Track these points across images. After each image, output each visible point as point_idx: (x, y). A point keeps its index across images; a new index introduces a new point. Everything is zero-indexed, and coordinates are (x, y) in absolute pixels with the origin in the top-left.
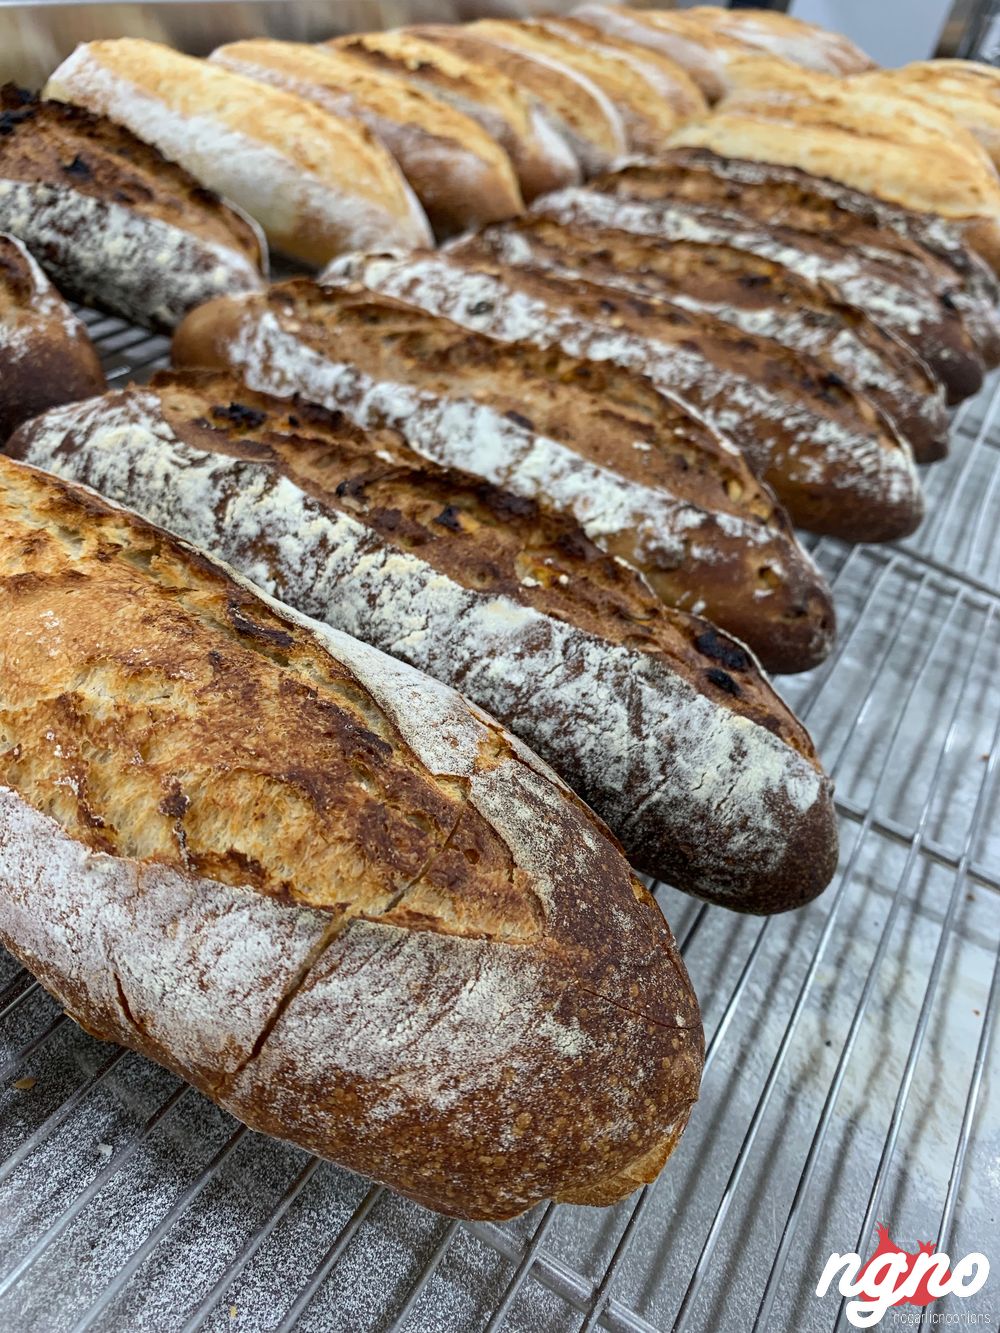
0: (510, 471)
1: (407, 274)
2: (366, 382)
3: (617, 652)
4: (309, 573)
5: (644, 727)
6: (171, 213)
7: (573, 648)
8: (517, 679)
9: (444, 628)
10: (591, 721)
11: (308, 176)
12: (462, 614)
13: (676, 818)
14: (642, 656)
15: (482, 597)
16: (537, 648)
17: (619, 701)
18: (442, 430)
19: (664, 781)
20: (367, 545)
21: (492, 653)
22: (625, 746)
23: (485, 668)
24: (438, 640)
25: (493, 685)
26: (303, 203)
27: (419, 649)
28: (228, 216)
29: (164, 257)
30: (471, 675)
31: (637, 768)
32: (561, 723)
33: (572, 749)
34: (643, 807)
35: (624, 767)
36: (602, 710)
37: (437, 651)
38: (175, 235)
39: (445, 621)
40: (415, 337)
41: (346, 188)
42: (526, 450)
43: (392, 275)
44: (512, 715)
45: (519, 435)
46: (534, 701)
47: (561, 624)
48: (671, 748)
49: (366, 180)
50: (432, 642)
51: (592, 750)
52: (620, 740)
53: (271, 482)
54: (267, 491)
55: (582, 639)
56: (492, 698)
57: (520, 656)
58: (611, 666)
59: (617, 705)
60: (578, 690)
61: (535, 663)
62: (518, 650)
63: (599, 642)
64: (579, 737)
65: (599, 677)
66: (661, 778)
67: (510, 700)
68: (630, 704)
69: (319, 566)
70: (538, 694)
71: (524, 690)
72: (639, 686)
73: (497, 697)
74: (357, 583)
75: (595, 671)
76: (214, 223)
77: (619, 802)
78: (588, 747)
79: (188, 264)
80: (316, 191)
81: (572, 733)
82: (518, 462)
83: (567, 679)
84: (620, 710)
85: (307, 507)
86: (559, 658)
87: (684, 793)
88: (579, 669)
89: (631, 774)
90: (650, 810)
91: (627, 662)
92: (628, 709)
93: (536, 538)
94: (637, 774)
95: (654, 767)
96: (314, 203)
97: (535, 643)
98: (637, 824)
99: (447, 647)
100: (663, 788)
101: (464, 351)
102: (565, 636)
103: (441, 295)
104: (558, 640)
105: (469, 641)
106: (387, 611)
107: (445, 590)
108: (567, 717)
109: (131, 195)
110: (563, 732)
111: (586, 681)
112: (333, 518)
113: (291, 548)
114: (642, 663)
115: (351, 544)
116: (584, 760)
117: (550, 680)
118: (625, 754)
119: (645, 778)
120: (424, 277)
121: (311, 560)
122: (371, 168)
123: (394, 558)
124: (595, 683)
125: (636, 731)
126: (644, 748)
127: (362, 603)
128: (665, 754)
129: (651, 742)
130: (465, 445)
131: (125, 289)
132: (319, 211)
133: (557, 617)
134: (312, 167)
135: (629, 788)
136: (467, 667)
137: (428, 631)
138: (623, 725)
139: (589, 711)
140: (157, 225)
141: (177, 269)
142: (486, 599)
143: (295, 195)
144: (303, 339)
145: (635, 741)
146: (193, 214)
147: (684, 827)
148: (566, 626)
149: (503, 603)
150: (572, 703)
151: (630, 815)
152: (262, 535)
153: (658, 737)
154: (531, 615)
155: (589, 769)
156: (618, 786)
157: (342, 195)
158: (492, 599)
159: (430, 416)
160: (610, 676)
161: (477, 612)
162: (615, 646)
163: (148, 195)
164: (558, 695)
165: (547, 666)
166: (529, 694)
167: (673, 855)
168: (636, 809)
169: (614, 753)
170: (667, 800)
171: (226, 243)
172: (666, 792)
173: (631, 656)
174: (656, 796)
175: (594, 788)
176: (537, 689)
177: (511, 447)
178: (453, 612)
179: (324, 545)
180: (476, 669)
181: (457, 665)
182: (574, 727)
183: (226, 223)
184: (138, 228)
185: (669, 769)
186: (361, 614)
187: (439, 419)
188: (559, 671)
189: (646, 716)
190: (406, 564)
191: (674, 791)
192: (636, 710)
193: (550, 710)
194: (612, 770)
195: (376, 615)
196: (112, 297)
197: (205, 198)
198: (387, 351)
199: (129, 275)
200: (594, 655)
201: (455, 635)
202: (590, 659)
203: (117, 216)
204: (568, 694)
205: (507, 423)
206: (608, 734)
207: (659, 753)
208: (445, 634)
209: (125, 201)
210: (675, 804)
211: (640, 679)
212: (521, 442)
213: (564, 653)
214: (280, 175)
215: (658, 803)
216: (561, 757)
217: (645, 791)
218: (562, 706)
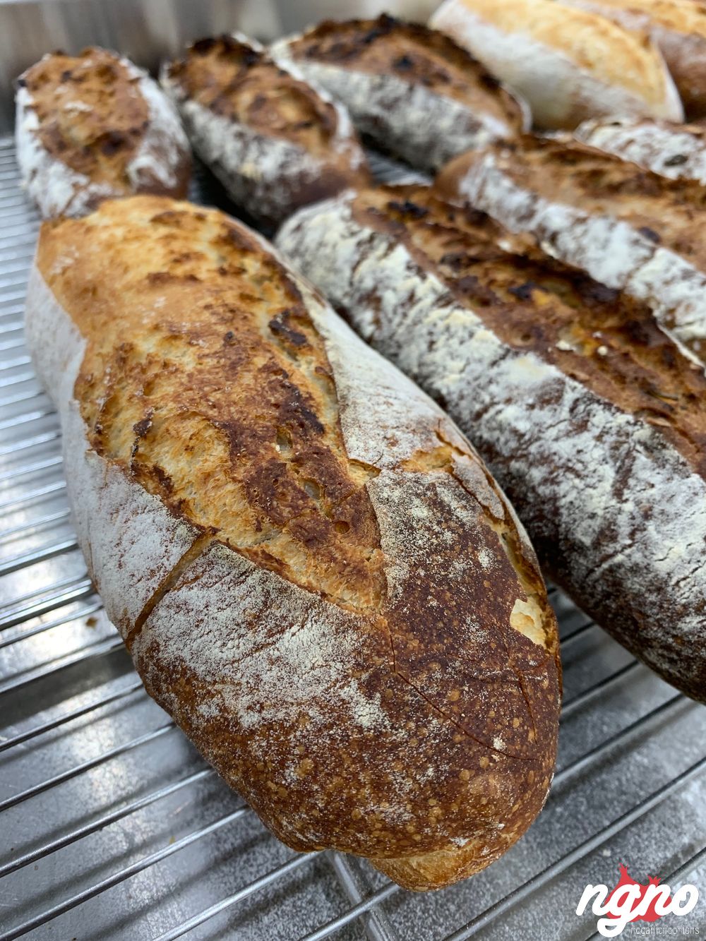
0: (630, 276)
1: (626, 136)
2: (540, 205)
3: (622, 419)
4: (397, 320)
5: (626, 491)
6: (459, 92)
7: (581, 407)
8: (523, 426)
9: (476, 374)
10: (578, 475)
11: (584, 72)
12: (494, 363)
13: (634, 584)
14: (646, 426)
15: (515, 352)
16: (548, 402)
17: (611, 462)
18: (585, 241)
19: (630, 546)
20: (443, 301)
21: (508, 401)
22: (603, 505)
23: (499, 412)
24: (469, 383)
25: (501, 428)
26: (575, 94)
27: (453, 388)
28: (505, 97)
29: (445, 123)
30: (486, 416)
31: (609, 527)
32: (551, 473)
33: (555, 498)
34: (605, 566)
35: (596, 524)
36: (591, 467)
37: (465, 392)
38: (456, 107)
39: (477, 368)
40: (596, 174)
41: (613, 79)
42: (646, 260)
43: (615, 137)
44: (512, 457)
45: (644, 246)
46: (533, 449)
47: (576, 384)
48: (647, 516)
49: (631, 74)
50: (463, 385)
51: (571, 503)
52: (599, 499)
53: (391, 247)
54: (386, 255)
55: (592, 400)
56: (498, 440)
57: (532, 407)
58: (614, 431)
59: (607, 467)
60: (574, 446)
61: (544, 415)
62: (531, 401)
63: (608, 406)
64: (562, 489)
65: (599, 438)
66: (629, 542)
67: (513, 444)
68: (620, 468)
69: (405, 315)
70: (538, 444)
71: (527, 437)
72: (635, 454)
73: (502, 440)
74: (425, 331)
75: (597, 432)
76: (490, 101)
77: (586, 556)
78: (569, 499)
79: (461, 128)
80: (587, 84)
81: (558, 484)
82: (638, 269)
83: (568, 434)
84: (609, 472)
85: (409, 268)
86: (565, 413)
87: (646, 561)
88: (582, 427)
89: (602, 532)
90: (611, 570)
91: (630, 429)
92: (617, 472)
93: (611, 322)
94: (607, 533)
95: (624, 529)
96: (585, 93)
97: (548, 397)
98: (597, 581)
99: (474, 390)
100: (627, 551)
101: (633, 185)
102: (576, 395)
103: (646, 151)
104: (569, 397)
105: (493, 388)
106: (439, 356)
107: (488, 341)
108: (558, 468)
109: (433, 80)
110: (551, 480)
111: (586, 439)
112: (424, 278)
113: (390, 299)
114: (644, 432)
115: (431, 298)
116: (563, 511)
117: (552, 433)
118: (600, 512)
119: (614, 539)
120: (639, 139)
121: (400, 311)
122: (639, 65)
123: (458, 313)
124: (593, 443)
125: (618, 494)
126: (620, 511)
127: (424, 347)
128: (638, 521)
129: (629, 507)
130: (600, 254)
131: (417, 148)
132: (587, 100)
133: (573, 377)
134: (589, 65)
135: (597, 545)
136: (486, 410)
137: (463, 375)
138: (607, 486)
139: (579, 467)
140: (446, 100)
141: (453, 132)
142: (517, 354)
143: (571, 87)
144: (508, 173)
145: (614, 502)
146: (476, 93)
147: (638, 595)
148: (580, 386)
149: (531, 359)
150: (566, 456)
151: (592, 571)
152: (375, 289)
153: (638, 503)
154: (552, 372)
155: (565, 518)
156: (587, 541)
157: (608, 86)
158: (522, 355)
159: (579, 230)
160: (610, 439)
161: (506, 365)
162: (623, 412)
163: (443, 78)
164: (555, 447)
165: (555, 419)
166: (530, 442)
167: (626, 620)
168: (599, 566)
169: (590, 509)
170: (628, 564)
171: (496, 116)
172: (629, 556)
173: (635, 424)
174: (619, 558)
175: (566, 539)
176: (538, 439)
177: (635, 257)
178: (487, 361)
179: (412, 299)
180: (492, 412)
181: (478, 407)
182: (560, 478)
183: (501, 102)
184: (432, 103)
185: (638, 536)
186: (421, 356)
187: (585, 233)
188: (562, 426)
189: (631, 482)
190: (465, 317)
191: (638, 557)
192: (625, 475)
193: (545, 459)
194: (584, 524)
195: (429, 358)
196: (408, 153)
197: (489, 83)
198: (567, 183)
199: (420, 137)
200: (601, 417)
201: (483, 381)
202: (595, 420)
203: (421, 94)
204: (565, 448)
205: (636, 235)
206: (590, 491)
207: (633, 518)
208: (476, 379)
209: (428, 84)
210: (635, 569)
211: (639, 447)
212: (644, 252)
213: (572, 410)
214: (563, 72)
215: (620, 566)
216: (543, 503)
217: (610, 550)
218: (556, 458)
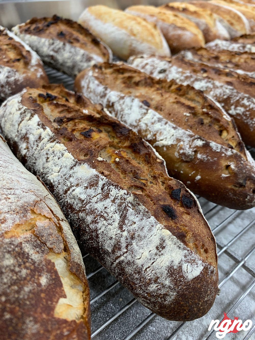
0: (140, 121)
1: (145, 62)
2: (108, 92)
3: (122, 192)
4: (35, 148)
5: (124, 226)
6: (83, 46)
7: (106, 188)
8: (83, 197)
9: (64, 173)
10: (105, 219)
11: (133, 38)
12: (71, 168)
13: (129, 270)
14: (132, 195)
15: (79, 162)
16: (92, 185)
17: (118, 213)
18: (124, 106)
19: (126, 252)
20: (52, 140)
21: (77, 185)
22: (115, 233)
23: (74, 190)
24: (62, 177)
25: (74, 198)
26: (131, 46)
27: (55, 180)
28: (102, 47)
29: (78, 58)
30: (69, 192)
31: (118, 243)
32: (95, 218)
33: (96, 230)
34: (117, 261)
35: (113, 242)
36: (110, 215)
37: (60, 181)
38: (82, 51)
39: (65, 170)
40: (130, 78)
41: (143, 40)
42: (145, 114)
43: (141, 62)
44: (80, 211)
45: (144, 109)
46: (87, 207)
47: (103, 177)
48: (132, 238)
49: (150, 38)
50: (59, 178)
51: (103, 232)
52: (113, 230)
53: (32, 116)
54: (30, 119)
55: (110, 184)
56: (74, 203)
57: (87, 188)
58: (119, 198)
59: (116, 214)
60: (104, 205)
61: (91, 191)
62: (86, 185)
63: (116, 186)
64: (99, 225)
65: (113, 201)
66: (125, 250)
67: (80, 205)
68: (122, 215)
69: (37, 146)
70: (89, 205)
71: (85, 202)
72: (128, 208)
73: (75, 203)
74: (45, 153)
75: (112, 198)
76: (96, 49)
77: (110, 256)
78: (101, 230)
79: (84, 60)
80: (134, 42)
81: (98, 223)
82: (142, 118)
83: (101, 200)
84: (117, 217)
85: (39, 125)
86: (99, 191)
87: (133, 260)
88: (106, 196)
89: (115, 246)
90: (120, 263)
91: (126, 196)
92: (120, 217)
93: (127, 144)
94: (117, 247)
95: (124, 245)
96: (134, 45)
98: (115, 268)
99: (64, 180)
100: (125, 255)
101: (143, 82)
102: (104, 182)
103: (152, 68)
104: (101, 183)
105: (71, 179)
106: (49, 165)
107: (69, 158)
108: (97, 215)
109: (73, 41)
110: (95, 222)
111: (108, 202)
112: (44, 129)
113: (32, 138)
114: (130, 198)
115: (48, 138)
116: (100, 236)
117: (95, 199)
118: (114, 237)
119: (120, 249)
120: (149, 63)
121: (36, 143)
122: (152, 35)
123: (58, 145)
124: (111, 203)
125: (121, 227)
126: (122, 236)
127: (45, 160)
128: (129, 240)
129: (125, 234)
130: (129, 112)
131: (69, 67)
132: (135, 48)
133: (102, 173)
134: (134, 35)
135: (113, 252)
136: (69, 189)
137: (59, 173)
138: (116, 224)
139: (105, 215)
140: (78, 49)
141: (81, 61)
142: (80, 164)
143: (128, 43)
144: (97, 78)
145: (119, 232)
146: (90, 46)
147: (131, 275)
148: (105, 178)
149: (86, 166)
150: (100, 210)
151: (113, 263)
152: (26, 134)
153: (129, 232)
154: (94, 172)
155: (100, 239)
156: (110, 250)
157: (142, 43)
158: (82, 164)
159: (121, 102)
160: (118, 201)
161: (76, 169)
162: (123, 189)
163: (77, 40)
164: (96, 206)
165: (97, 191)
166: (86, 204)
167: (128, 285)
168: (115, 261)
169: (110, 235)
170: (126, 261)
171: (98, 54)
172: (126, 257)
173: (128, 194)
174: (122, 258)
175: (102, 248)
176: (90, 202)
177: (141, 112)
178: (68, 167)
179: (40, 138)
180: (71, 190)
181: (65, 188)
182: (98, 221)
183: (100, 49)
184: (73, 50)
185: (129, 248)
186: (44, 164)
187: (123, 103)
188: (98, 196)
189: (126, 222)
190: (60, 147)
191: (129, 258)
192: (124, 218)
193: (92, 212)
194: (108, 242)
195: (46, 165)
196: (66, 70)
197: (95, 42)
198: (119, 82)
199: (69, 64)
200: (114, 192)
201: (67, 176)
202: (111, 193)
203: (68, 46)
204: (100, 206)
205: (141, 104)
206: (110, 226)
207: (127, 239)
208: (64, 175)
209: (71, 43)
210: (129, 263)
211: (129, 205)
212: (144, 111)
213: (102, 189)
214: (125, 37)
215: (123, 261)
216: (92, 232)
217: (119, 255)
218: (96, 211)
